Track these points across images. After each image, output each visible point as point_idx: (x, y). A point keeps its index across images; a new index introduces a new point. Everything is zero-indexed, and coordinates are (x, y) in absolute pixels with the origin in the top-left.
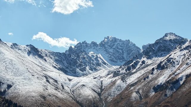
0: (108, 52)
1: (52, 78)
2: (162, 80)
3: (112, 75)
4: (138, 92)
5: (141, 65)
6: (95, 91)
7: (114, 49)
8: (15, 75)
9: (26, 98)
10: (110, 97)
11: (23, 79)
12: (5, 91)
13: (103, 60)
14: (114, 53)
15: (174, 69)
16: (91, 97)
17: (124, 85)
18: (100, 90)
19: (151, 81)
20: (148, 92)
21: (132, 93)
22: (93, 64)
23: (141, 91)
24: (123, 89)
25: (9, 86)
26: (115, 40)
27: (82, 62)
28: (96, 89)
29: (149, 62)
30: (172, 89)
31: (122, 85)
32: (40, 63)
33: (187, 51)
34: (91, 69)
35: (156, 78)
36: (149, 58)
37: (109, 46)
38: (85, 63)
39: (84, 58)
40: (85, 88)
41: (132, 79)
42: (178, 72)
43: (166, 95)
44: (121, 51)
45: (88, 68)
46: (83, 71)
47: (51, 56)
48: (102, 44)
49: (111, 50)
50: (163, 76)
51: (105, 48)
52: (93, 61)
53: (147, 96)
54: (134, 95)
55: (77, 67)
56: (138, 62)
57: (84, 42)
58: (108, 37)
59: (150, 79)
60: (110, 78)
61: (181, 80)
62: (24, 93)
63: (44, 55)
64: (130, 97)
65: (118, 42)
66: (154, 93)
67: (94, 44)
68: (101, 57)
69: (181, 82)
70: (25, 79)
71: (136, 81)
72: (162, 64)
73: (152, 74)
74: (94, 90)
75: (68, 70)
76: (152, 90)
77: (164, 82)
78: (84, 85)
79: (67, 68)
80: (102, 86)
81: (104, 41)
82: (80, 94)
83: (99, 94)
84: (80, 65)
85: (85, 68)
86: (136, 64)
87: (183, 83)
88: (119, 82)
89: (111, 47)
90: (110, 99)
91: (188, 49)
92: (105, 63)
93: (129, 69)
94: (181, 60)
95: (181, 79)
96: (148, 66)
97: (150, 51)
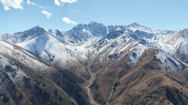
0: (92, 30)
1: (69, 50)
2: (112, 53)
3: (93, 47)
4: (103, 58)
5: (105, 42)
7: (95, 28)
8: (55, 51)
11: (58, 53)
12: (52, 59)
13: (89, 35)
14: (94, 30)
15: (117, 48)
16: (85, 59)
17: (98, 53)
19: (108, 53)
20: (106, 58)
22: (85, 37)
23: (104, 57)
24: (97, 55)
25: (54, 57)
26: (95, 23)
27: (80, 37)
28: (87, 55)
29: (108, 41)
30: (115, 58)
31: (97, 53)
32: (62, 39)
34: (84, 40)
35: (110, 52)
36: (109, 39)
39: (81, 34)
40: (82, 54)
41: (101, 50)
42: (118, 49)
43: (112, 60)
44: (98, 29)
45: (83, 39)
46: (81, 41)
47: (67, 35)
48: (89, 25)
50: (112, 51)
51: (91, 27)
52: (85, 35)
53: (106, 60)
54: (101, 59)
57: (81, 24)
58: (92, 22)
59: (108, 51)
60: (92, 49)
63: (63, 35)
64: (99, 60)
65: (97, 24)
66: (108, 59)
67: (85, 25)
68: (89, 33)
69: (118, 55)
72: (113, 45)
73: (109, 49)
75: (74, 42)
76: (108, 57)
77: (113, 54)
78: (82, 53)
79: (74, 41)
80: (89, 53)
81: (90, 23)
82: (81, 57)
83: (88, 57)
84: (80, 38)
86: (103, 42)
87: (119, 56)
88: (96, 51)
89: (93, 27)
90: (92, 59)
91: (124, 38)
92: (90, 36)
93: (100, 44)
94: (120, 43)
95: (118, 54)
96: (108, 43)
97: (109, 36)
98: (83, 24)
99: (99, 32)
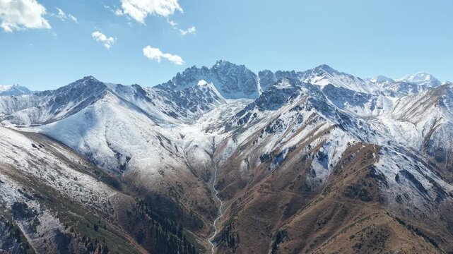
0: (220, 81)
1: (166, 138)
2: (268, 148)
3: (223, 128)
4: (246, 160)
5: (253, 118)
6: (208, 153)
7: (227, 76)
8: (131, 143)
9: (147, 175)
10: (221, 161)
11: (139, 148)
12: (125, 165)
13: (215, 94)
14: (227, 82)
15: (281, 134)
16: (204, 162)
17: (235, 147)
18: (212, 150)
19: (259, 147)
20: (255, 161)
21: (241, 161)
22: (205, 101)
23: (249, 159)
24: (233, 151)
25: (128, 159)
26: (228, 65)
27: (192, 100)
28: (208, 150)
29: (260, 115)
30: (275, 163)
31: (233, 147)
32: (149, 109)
33: (296, 112)
34: (203, 109)
35: (263, 145)
36: (261, 110)
37: (222, 73)
38: (196, 102)
39: (195, 94)
40: (198, 149)
41: (243, 138)
42: (284, 140)
43: (269, 169)
44: (234, 79)
45: (199, 107)
46: (193, 112)
47: (160, 97)
48: (214, 70)
49: (224, 79)
50: (270, 144)
51: (217, 75)
52: (204, 96)
53: (254, 166)
54: (243, 164)
55: (188, 108)
56: (249, 114)
57: (194, 68)
58: (221, 61)
59: (259, 144)
60: (222, 133)
61: (284, 153)
62: (143, 168)
63: (151, 97)
64: (239, 166)
65: (232, 68)
66: (260, 163)
67: (205, 69)
68: (214, 89)
69: (284, 156)
70: (141, 148)
71: (246, 142)
72: (271, 126)
73: (261, 137)
74: (206, 151)
75: (178, 114)
76: (259, 159)
77: (270, 151)
78: (196, 146)
79: (177, 111)
80: (214, 145)
81: (215, 66)
82: (194, 158)
83: (211, 156)
84: (191, 104)
85: (196, 107)
86: (248, 116)
87: (286, 157)
88: (230, 142)
89: (224, 73)
90: (221, 163)
91: (297, 110)
92: (217, 98)
93: (240, 122)
94: (289, 122)
95: (284, 151)
96: (259, 120)
97: (263, 101)
98: (199, 67)
99: (237, 88)
